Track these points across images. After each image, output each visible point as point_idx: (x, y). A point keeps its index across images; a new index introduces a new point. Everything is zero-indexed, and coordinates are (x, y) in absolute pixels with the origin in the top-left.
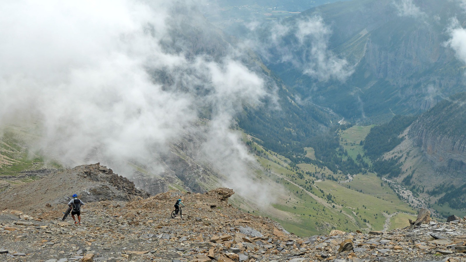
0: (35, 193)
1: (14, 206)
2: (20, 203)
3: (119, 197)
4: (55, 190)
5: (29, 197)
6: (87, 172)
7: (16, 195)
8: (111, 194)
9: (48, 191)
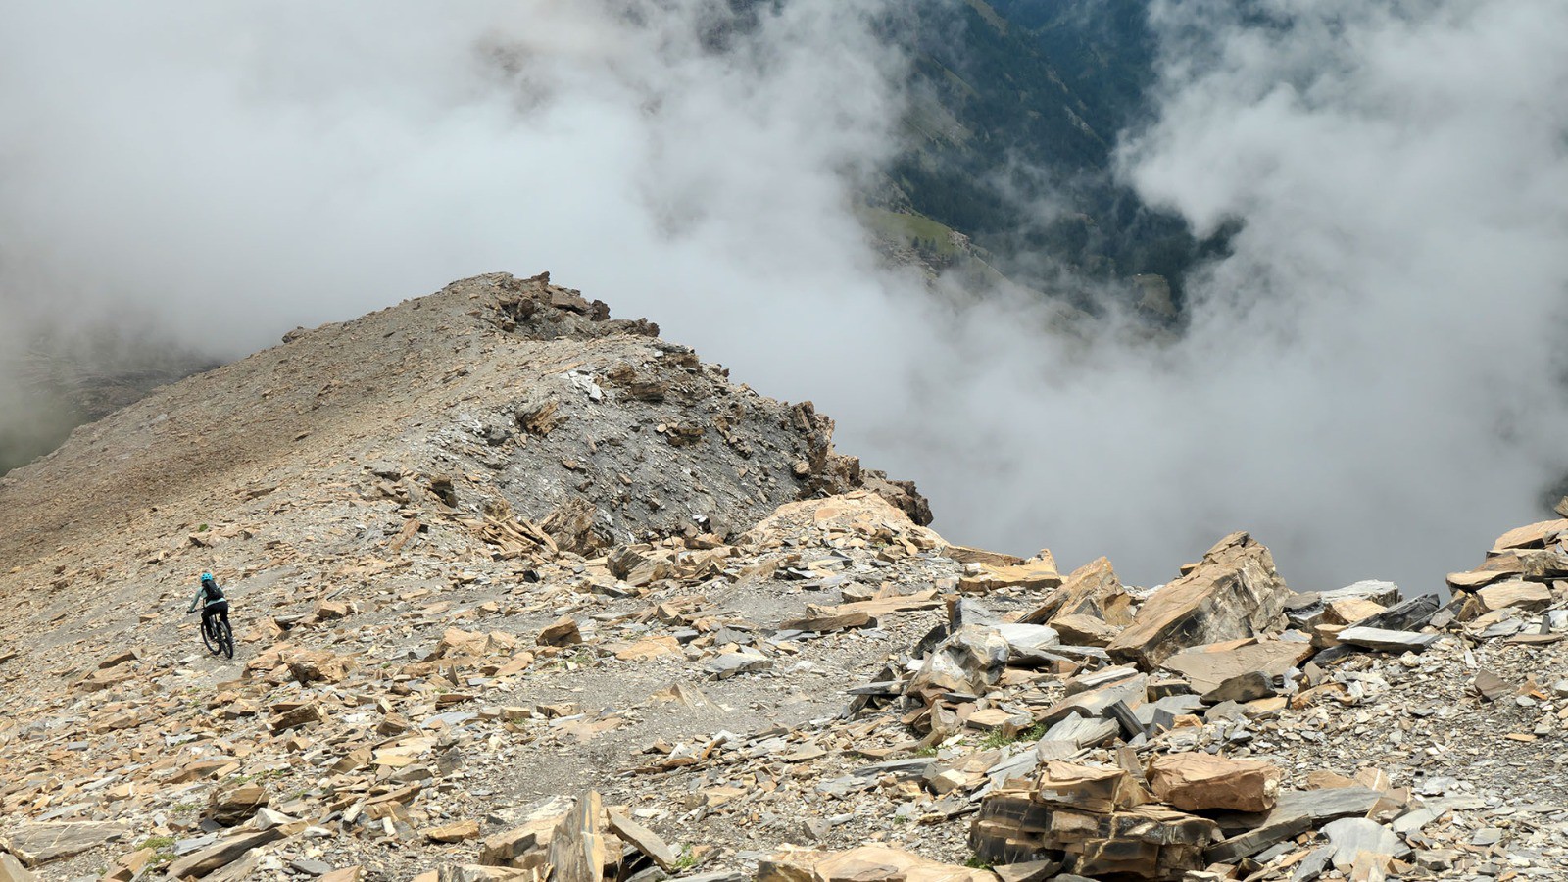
1: (152, 476)
2: (187, 458)
4: (370, 389)
5: (230, 430)
6: (515, 305)
7: (164, 422)
9: (332, 398)
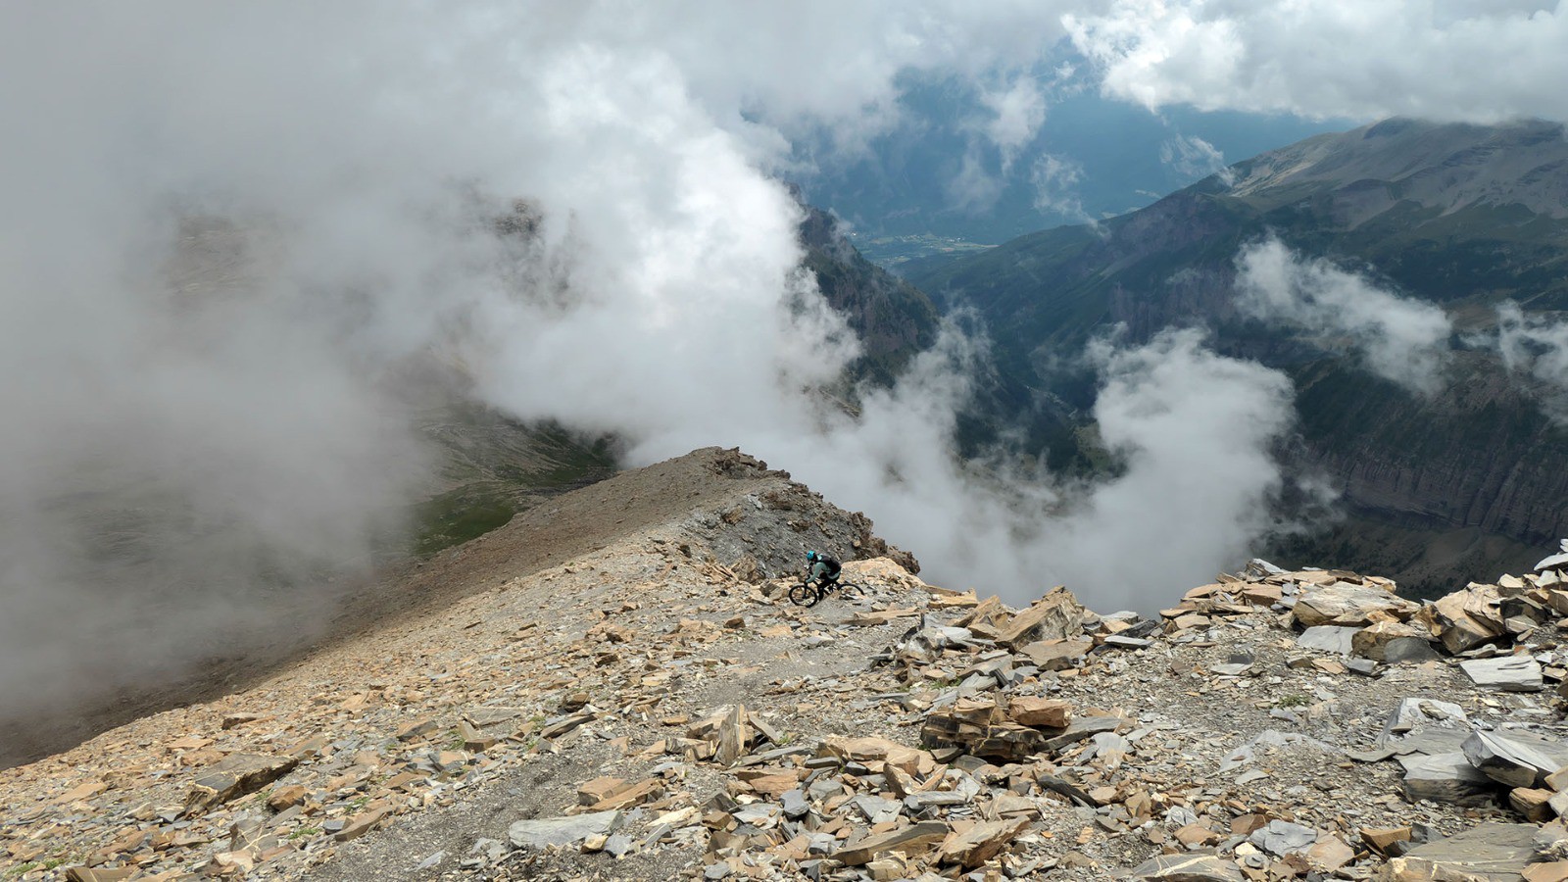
0: (600, 508)
1: (549, 539)
2: (566, 530)
3: (835, 520)
5: (586, 518)
6: (723, 462)
8: (816, 510)
9: (635, 504)
